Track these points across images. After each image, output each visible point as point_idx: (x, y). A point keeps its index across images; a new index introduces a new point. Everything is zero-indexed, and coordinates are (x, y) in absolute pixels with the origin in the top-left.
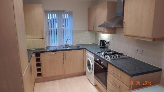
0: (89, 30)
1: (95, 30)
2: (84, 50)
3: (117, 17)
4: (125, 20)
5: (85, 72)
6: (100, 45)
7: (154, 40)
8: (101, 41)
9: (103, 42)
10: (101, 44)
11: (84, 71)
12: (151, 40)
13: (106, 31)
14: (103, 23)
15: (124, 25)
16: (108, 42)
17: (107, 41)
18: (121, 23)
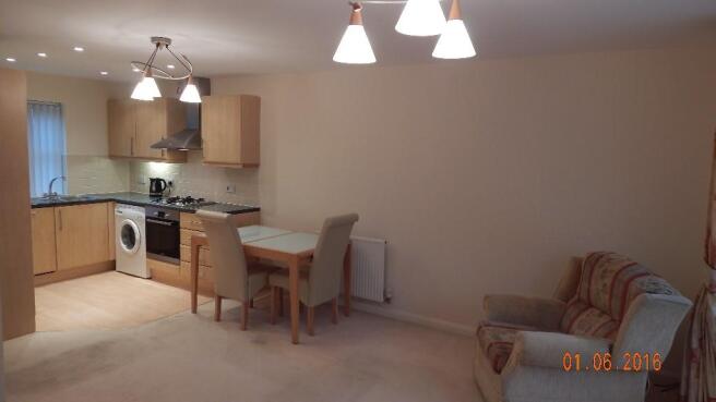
0: (112, 157)
1: (135, 155)
2: (110, 203)
3: (187, 131)
4: (203, 136)
5: (114, 262)
6: (151, 191)
7: (244, 166)
8: (152, 180)
9: (157, 182)
10: (154, 188)
11: (112, 259)
12: (240, 167)
13: (166, 156)
14: (160, 140)
15: (204, 146)
16: (170, 183)
17: (167, 179)
18: (197, 141)
